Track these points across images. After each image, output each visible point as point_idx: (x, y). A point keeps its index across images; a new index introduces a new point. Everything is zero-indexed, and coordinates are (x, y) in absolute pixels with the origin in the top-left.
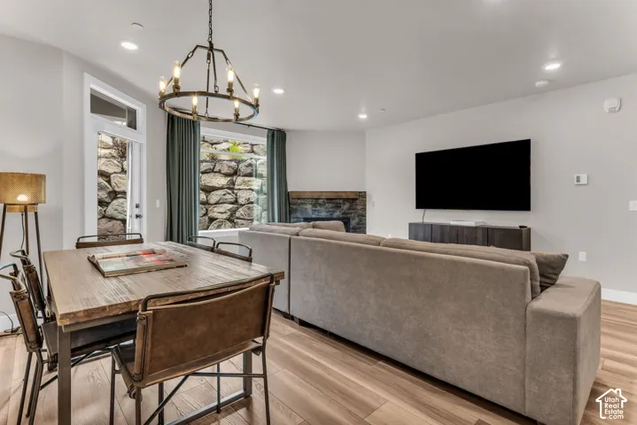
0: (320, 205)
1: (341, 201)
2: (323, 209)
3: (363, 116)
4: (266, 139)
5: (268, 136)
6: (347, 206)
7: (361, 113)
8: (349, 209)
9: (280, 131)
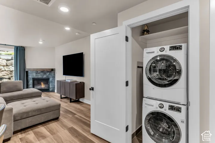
0: (39, 73)
1: (46, 72)
2: (39, 75)
3: (41, 43)
4: (14, 50)
5: (15, 49)
6: (48, 73)
7: (40, 41)
8: (49, 75)
9: (22, 47)
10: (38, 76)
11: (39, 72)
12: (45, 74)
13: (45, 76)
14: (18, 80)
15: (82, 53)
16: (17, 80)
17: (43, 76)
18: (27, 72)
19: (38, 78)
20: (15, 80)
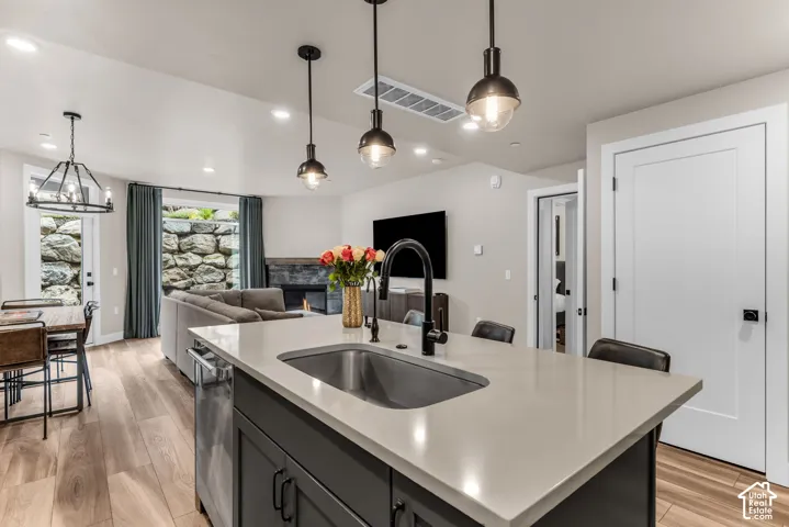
0: (297, 271)
1: (318, 268)
2: (300, 275)
4: (238, 206)
5: (240, 203)
6: (323, 272)
8: (325, 276)
9: (255, 197)
10: (295, 278)
11: (298, 268)
12: (315, 273)
13: (314, 281)
14: (249, 289)
15: (444, 212)
16: (247, 287)
17: (310, 278)
18: (267, 267)
19: (297, 285)
20: (242, 288)
